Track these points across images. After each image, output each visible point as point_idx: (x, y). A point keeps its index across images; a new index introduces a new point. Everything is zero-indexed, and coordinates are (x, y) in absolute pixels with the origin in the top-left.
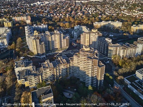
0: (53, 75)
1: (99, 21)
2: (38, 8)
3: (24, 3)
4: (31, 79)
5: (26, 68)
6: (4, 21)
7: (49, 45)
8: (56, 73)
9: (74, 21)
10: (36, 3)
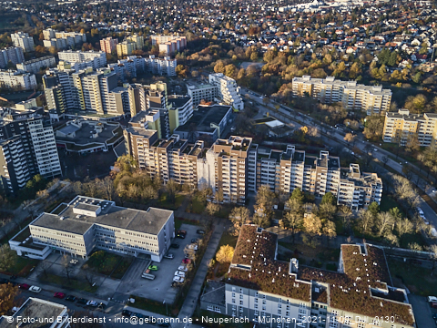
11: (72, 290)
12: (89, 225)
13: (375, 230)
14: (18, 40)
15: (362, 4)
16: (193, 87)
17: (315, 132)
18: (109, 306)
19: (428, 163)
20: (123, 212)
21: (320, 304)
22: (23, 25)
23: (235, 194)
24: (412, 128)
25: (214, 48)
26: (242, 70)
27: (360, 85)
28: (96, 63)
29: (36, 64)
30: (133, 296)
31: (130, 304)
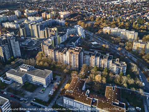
11: (16, 94)
12: (24, 74)
13: (121, 82)
14: (17, 13)
15: (136, 2)
16: (69, 30)
17: (107, 46)
18: (27, 101)
19: (146, 59)
20: (36, 70)
21: (94, 106)
22: (20, 8)
23: (75, 66)
24: (143, 47)
25: (79, 16)
26: (87, 24)
27: (127, 31)
28: (39, 21)
29: (20, 21)
30: (35, 98)
31: (34, 101)
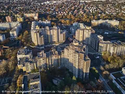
0: (46, 64)
1: (98, 19)
2: (47, 6)
3: (36, 3)
4: (28, 66)
5: (26, 56)
6: (17, 17)
7: (48, 38)
8: (49, 62)
9: (75, 18)
10: (46, 3)
